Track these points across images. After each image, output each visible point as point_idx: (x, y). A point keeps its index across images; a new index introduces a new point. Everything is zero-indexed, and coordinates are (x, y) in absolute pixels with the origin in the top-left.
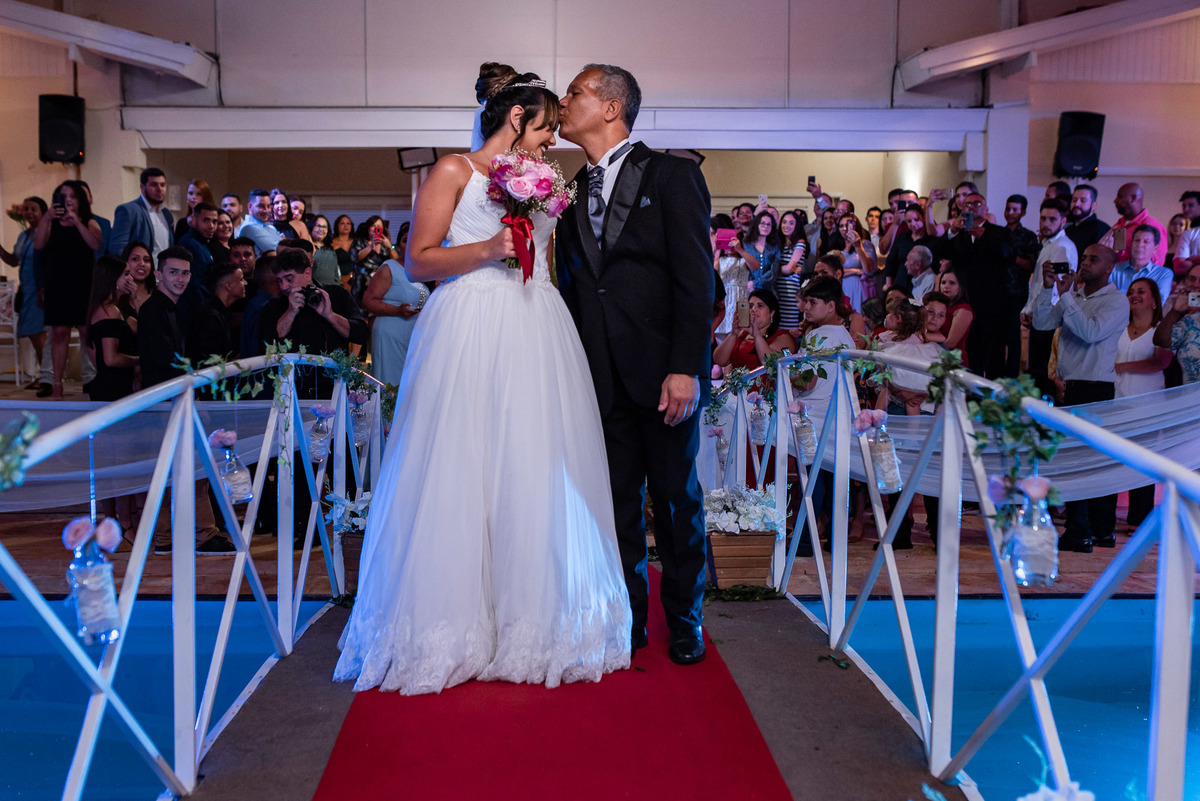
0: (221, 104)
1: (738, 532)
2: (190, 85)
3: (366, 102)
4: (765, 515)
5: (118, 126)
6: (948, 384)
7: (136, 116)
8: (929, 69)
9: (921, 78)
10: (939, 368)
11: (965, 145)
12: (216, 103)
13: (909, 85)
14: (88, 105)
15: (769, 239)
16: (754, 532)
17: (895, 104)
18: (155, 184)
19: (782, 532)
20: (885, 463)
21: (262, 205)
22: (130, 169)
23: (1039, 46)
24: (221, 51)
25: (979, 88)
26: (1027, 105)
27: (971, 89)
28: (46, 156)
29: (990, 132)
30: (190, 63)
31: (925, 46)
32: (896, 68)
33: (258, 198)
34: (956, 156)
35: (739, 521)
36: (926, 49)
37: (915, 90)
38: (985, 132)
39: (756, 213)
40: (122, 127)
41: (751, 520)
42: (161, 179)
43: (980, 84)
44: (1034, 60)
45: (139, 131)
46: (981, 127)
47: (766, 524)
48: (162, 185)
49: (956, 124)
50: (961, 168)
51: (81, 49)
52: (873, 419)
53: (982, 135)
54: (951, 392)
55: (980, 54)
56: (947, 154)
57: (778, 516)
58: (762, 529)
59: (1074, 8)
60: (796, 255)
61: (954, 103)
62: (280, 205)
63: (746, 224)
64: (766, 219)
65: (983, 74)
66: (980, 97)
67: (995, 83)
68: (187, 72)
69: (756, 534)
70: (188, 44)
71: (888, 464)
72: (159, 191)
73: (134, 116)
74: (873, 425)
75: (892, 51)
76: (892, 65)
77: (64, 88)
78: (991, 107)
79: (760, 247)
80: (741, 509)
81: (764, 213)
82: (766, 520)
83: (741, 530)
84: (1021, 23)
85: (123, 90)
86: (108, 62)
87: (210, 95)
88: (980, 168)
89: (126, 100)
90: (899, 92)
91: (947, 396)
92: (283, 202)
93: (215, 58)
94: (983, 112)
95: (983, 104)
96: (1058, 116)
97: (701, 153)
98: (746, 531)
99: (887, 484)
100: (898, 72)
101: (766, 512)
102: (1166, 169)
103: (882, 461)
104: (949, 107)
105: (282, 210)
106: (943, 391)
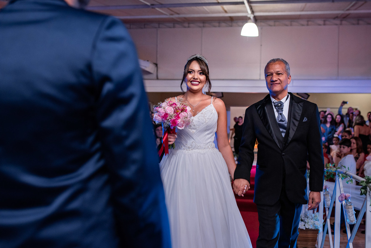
0: (157, 79)
1: (305, 229)
2: (148, 73)
4: (314, 224)
6: (368, 189)
10: (364, 183)
12: (156, 78)
15: (331, 122)
16: (311, 229)
19: (321, 229)
20: (350, 213)
24: (158, 63)
30: (148, 66)
35: (305, 225)
39: (326, 114)
41: (310, 225)
47: (315, 227)
52: (346, 197)
54: (369, 192)
57: (319, 224)
58: (313, 228)
60: (340, 128)
63: (323, 118)
64: (329, 116)
68: (147, 69)
69: (311, 230)
70: (148, 61)
71: (352, 214)
74: (346, 199)
79: (328, 125)
80: (307, 221)
81: (329, 114)
82: (315, 225)
83: (306, 228)
87: (154, 76)
91: (368, 193)
93: (156, 65)
97: (309, 94)
98: (308, 229)
99: (350, 221)
101: (315, 222)
103: (349, 212)
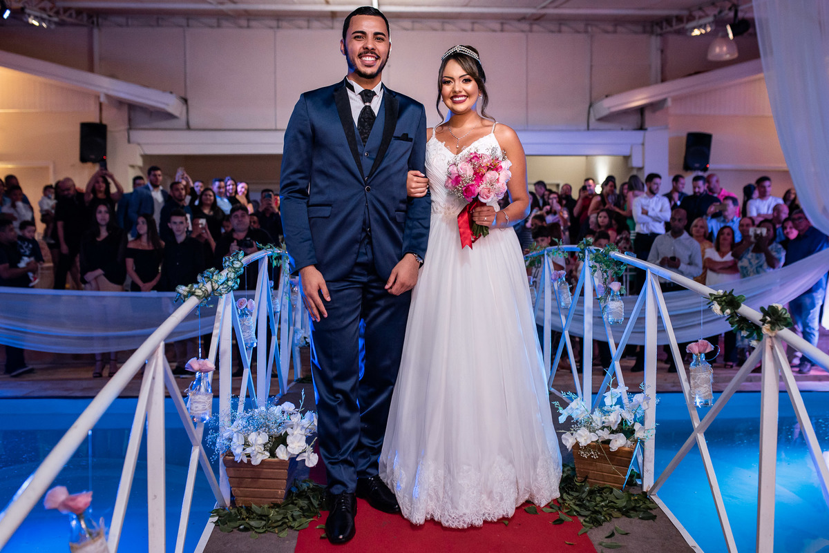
0: (189, 128)
2: (170, 116)
3: (276, 126)
5: (126, 141)
6: (587, 252)
7: (137, 135)
8: (609, 108)
9: (605, 113)
11: (631, 151)
12: (185, 127)
13: (598, 117)
14: (109, 128)
17: (591, 127)
18: (155, 175)
21: (219, 187)
22: (133, 166)
23: (673, 94)
24: (189, 97)
25: (640, 118)
26: (666, 128)
27: (635, 119)
28: (84, 159)
29: (646, 144)
30: (171, 104)
31: (606, 94)
32: (591, 106)
33: (217, 183)
34: (627, 158)
36: (607, 96)
37: (601, 120)
38: (643, 144)
40: (129, 141)
42: (159, 172)
43: (640, 116)
44: (669, 103)
45: (139, 144)
46: (640, 141)
48: (159, 175)
49: (627, 140)
50: (630, 165)
51: (108, 96)
53: (641, 146)
55: (638, 99)
56: (622, 158)
59: (693, 72)
61: (624, 127)
62: (231, 187)
65: (641, 110)
66: (640, 123)
67: (648, 115)
68: (170, 110)
70: (171, 93)
72: (157, 179)
73: (135, 135)
75: (588, 96)
76: (587, 106)
77: (93, 118)
78: (645, 129)
84: (663, 80)
85: (130, 120)
86: (120, 103)
87: (182, 123)
88: (640, 165)
89: (131, 126)
90: (592, 120)
92: (233, 185)
93: (185, 101)
94: (641, 133)
95: (641, 128)
96: (684, 135)
100: (591, 109)
102: (748, 166)
104: (622, 129)
105: (232, 189)
106: (584, 255)
